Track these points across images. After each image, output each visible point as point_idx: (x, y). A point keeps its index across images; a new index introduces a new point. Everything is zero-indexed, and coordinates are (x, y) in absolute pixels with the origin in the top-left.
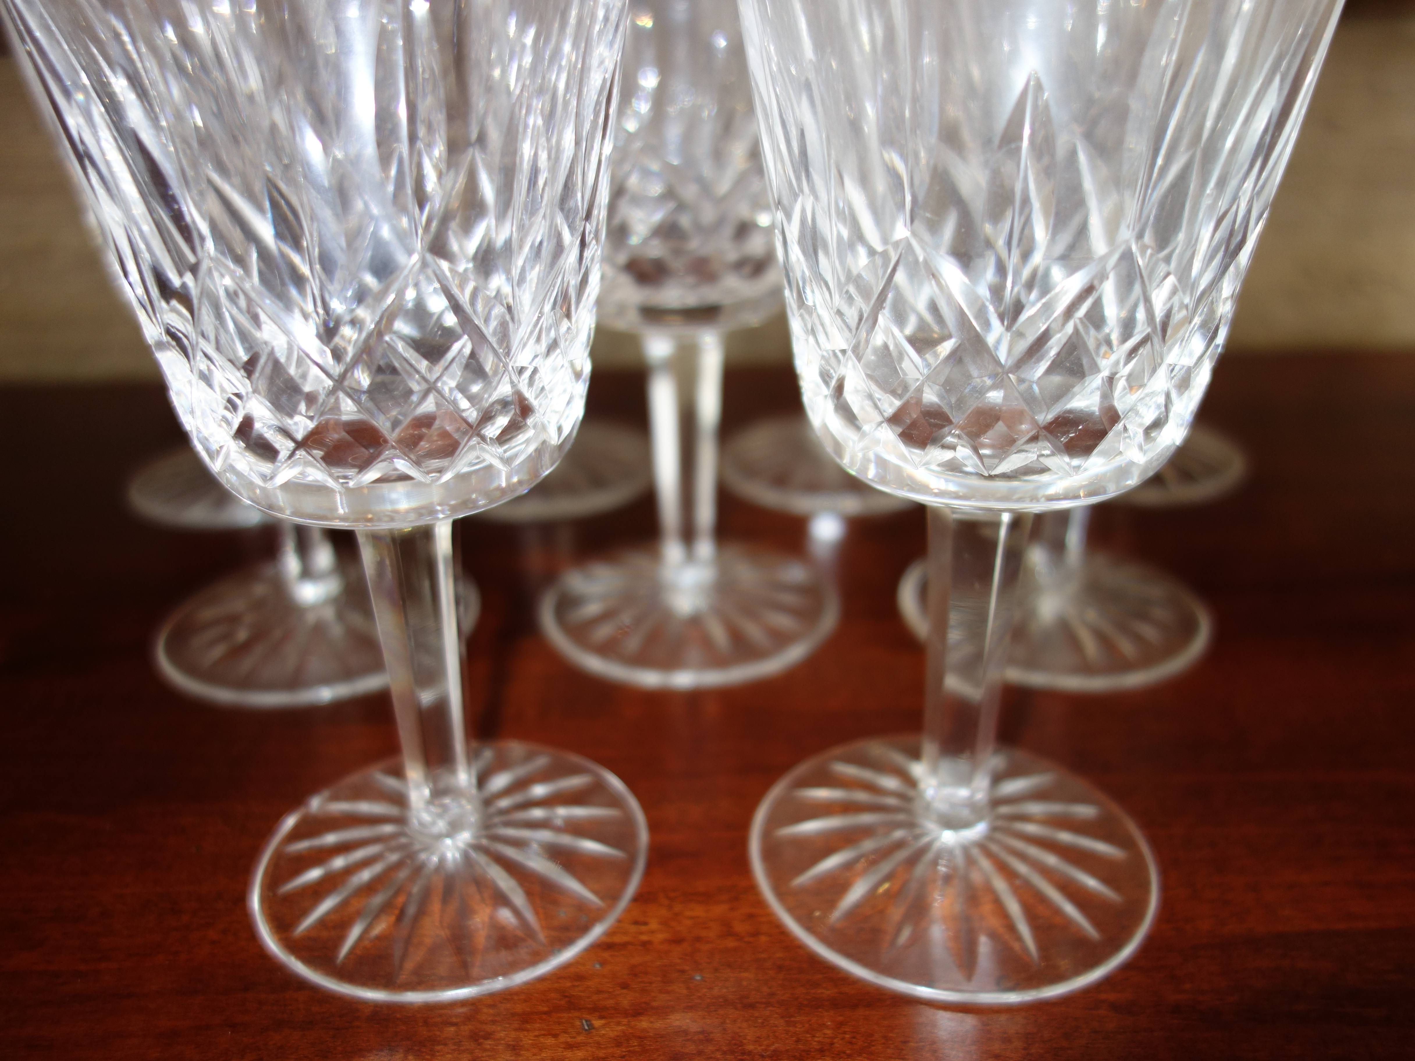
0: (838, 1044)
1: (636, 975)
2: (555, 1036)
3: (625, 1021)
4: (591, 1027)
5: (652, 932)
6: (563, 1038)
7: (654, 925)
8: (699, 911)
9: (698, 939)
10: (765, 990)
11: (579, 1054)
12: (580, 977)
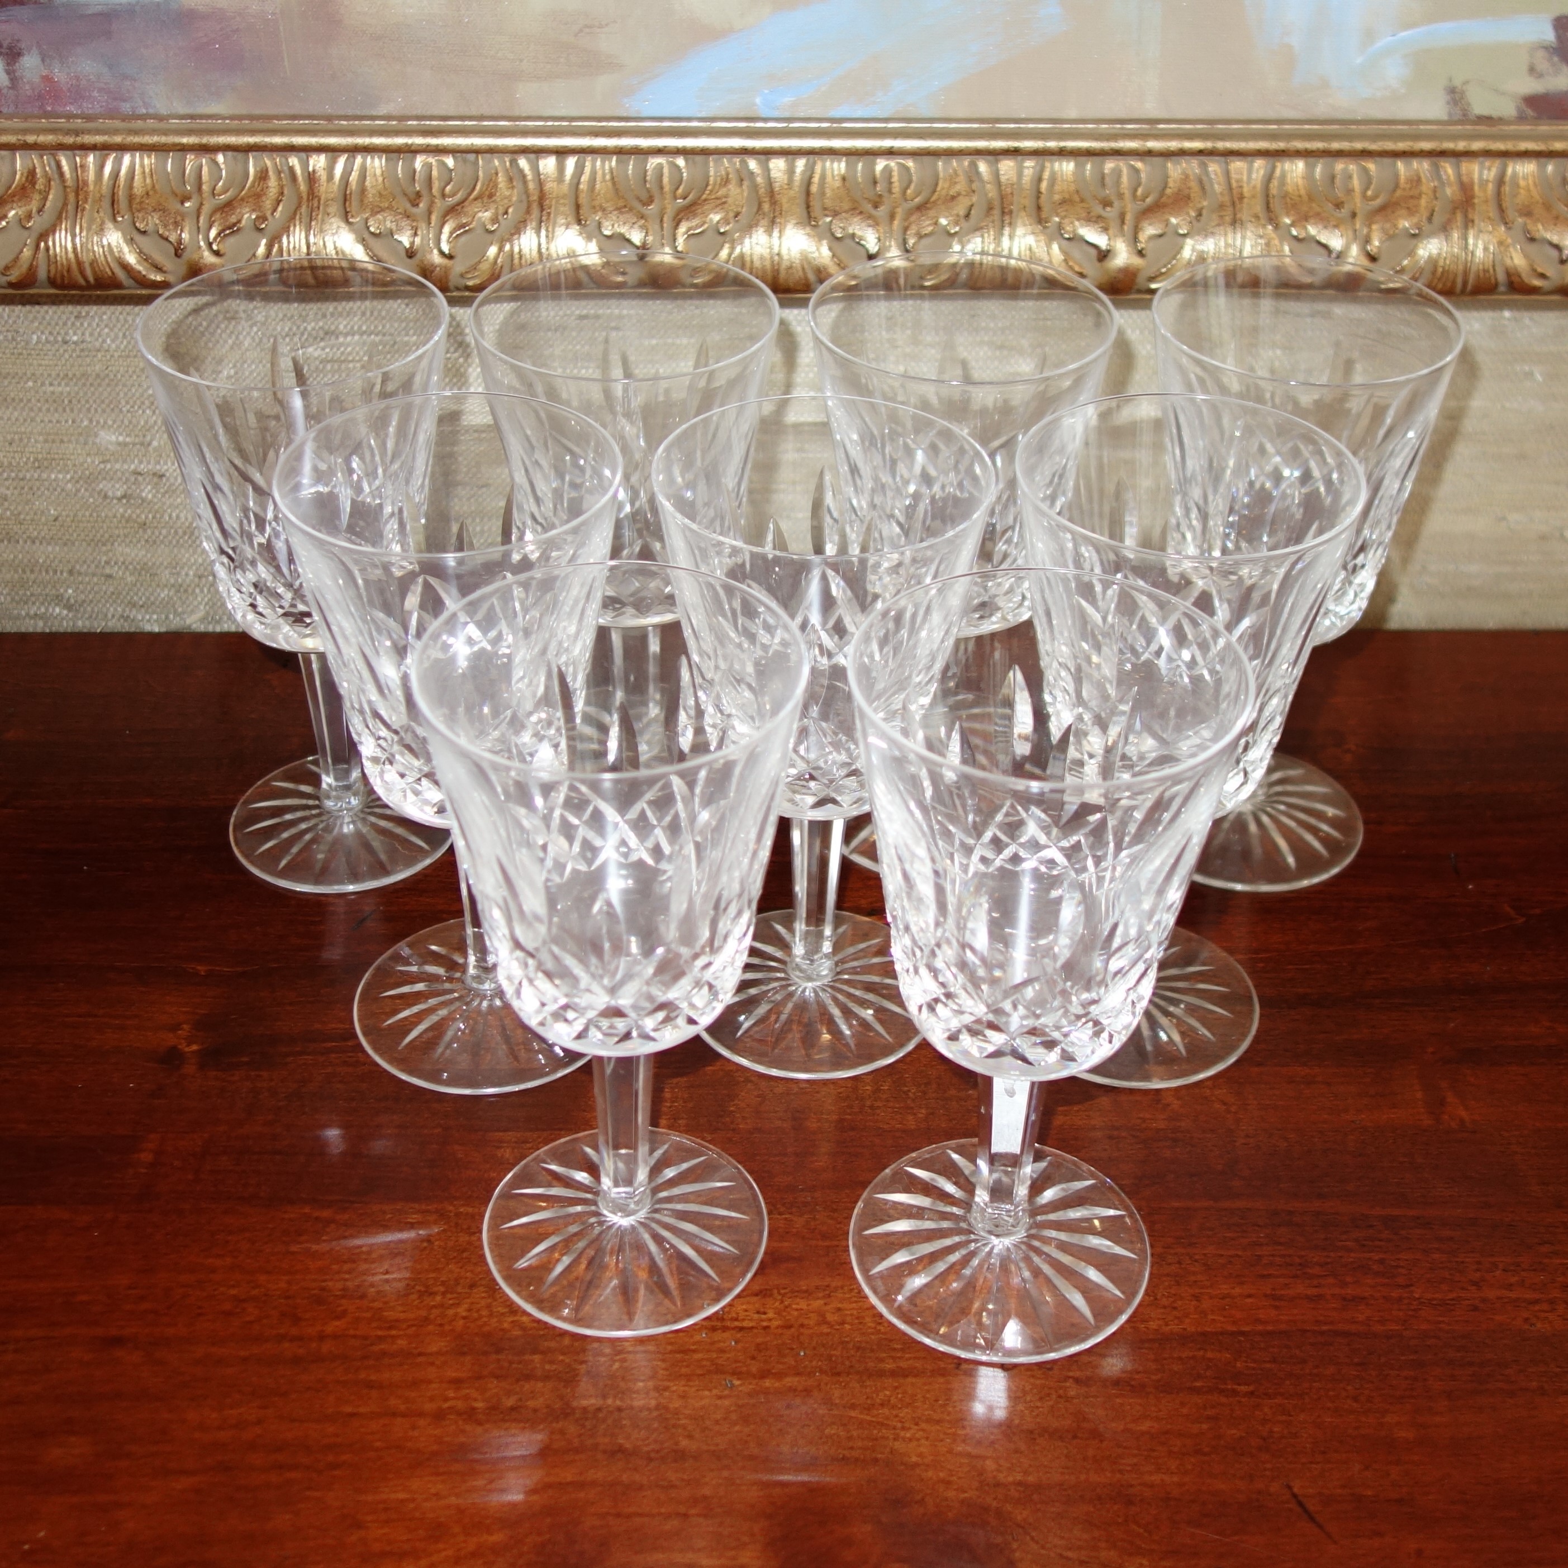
0: (893, 1400)
1: (760, 1351)
2: (710, 1390)
3: (754, 1382)
4: (733, 1385)
5: (770, 1320)
6: (715, 1392)
7: (771, 1314)
8: (803, 1304)
9: (802, 1325)
10: (847, 1363)
11: (726, 1402)
12: (722, 1351)
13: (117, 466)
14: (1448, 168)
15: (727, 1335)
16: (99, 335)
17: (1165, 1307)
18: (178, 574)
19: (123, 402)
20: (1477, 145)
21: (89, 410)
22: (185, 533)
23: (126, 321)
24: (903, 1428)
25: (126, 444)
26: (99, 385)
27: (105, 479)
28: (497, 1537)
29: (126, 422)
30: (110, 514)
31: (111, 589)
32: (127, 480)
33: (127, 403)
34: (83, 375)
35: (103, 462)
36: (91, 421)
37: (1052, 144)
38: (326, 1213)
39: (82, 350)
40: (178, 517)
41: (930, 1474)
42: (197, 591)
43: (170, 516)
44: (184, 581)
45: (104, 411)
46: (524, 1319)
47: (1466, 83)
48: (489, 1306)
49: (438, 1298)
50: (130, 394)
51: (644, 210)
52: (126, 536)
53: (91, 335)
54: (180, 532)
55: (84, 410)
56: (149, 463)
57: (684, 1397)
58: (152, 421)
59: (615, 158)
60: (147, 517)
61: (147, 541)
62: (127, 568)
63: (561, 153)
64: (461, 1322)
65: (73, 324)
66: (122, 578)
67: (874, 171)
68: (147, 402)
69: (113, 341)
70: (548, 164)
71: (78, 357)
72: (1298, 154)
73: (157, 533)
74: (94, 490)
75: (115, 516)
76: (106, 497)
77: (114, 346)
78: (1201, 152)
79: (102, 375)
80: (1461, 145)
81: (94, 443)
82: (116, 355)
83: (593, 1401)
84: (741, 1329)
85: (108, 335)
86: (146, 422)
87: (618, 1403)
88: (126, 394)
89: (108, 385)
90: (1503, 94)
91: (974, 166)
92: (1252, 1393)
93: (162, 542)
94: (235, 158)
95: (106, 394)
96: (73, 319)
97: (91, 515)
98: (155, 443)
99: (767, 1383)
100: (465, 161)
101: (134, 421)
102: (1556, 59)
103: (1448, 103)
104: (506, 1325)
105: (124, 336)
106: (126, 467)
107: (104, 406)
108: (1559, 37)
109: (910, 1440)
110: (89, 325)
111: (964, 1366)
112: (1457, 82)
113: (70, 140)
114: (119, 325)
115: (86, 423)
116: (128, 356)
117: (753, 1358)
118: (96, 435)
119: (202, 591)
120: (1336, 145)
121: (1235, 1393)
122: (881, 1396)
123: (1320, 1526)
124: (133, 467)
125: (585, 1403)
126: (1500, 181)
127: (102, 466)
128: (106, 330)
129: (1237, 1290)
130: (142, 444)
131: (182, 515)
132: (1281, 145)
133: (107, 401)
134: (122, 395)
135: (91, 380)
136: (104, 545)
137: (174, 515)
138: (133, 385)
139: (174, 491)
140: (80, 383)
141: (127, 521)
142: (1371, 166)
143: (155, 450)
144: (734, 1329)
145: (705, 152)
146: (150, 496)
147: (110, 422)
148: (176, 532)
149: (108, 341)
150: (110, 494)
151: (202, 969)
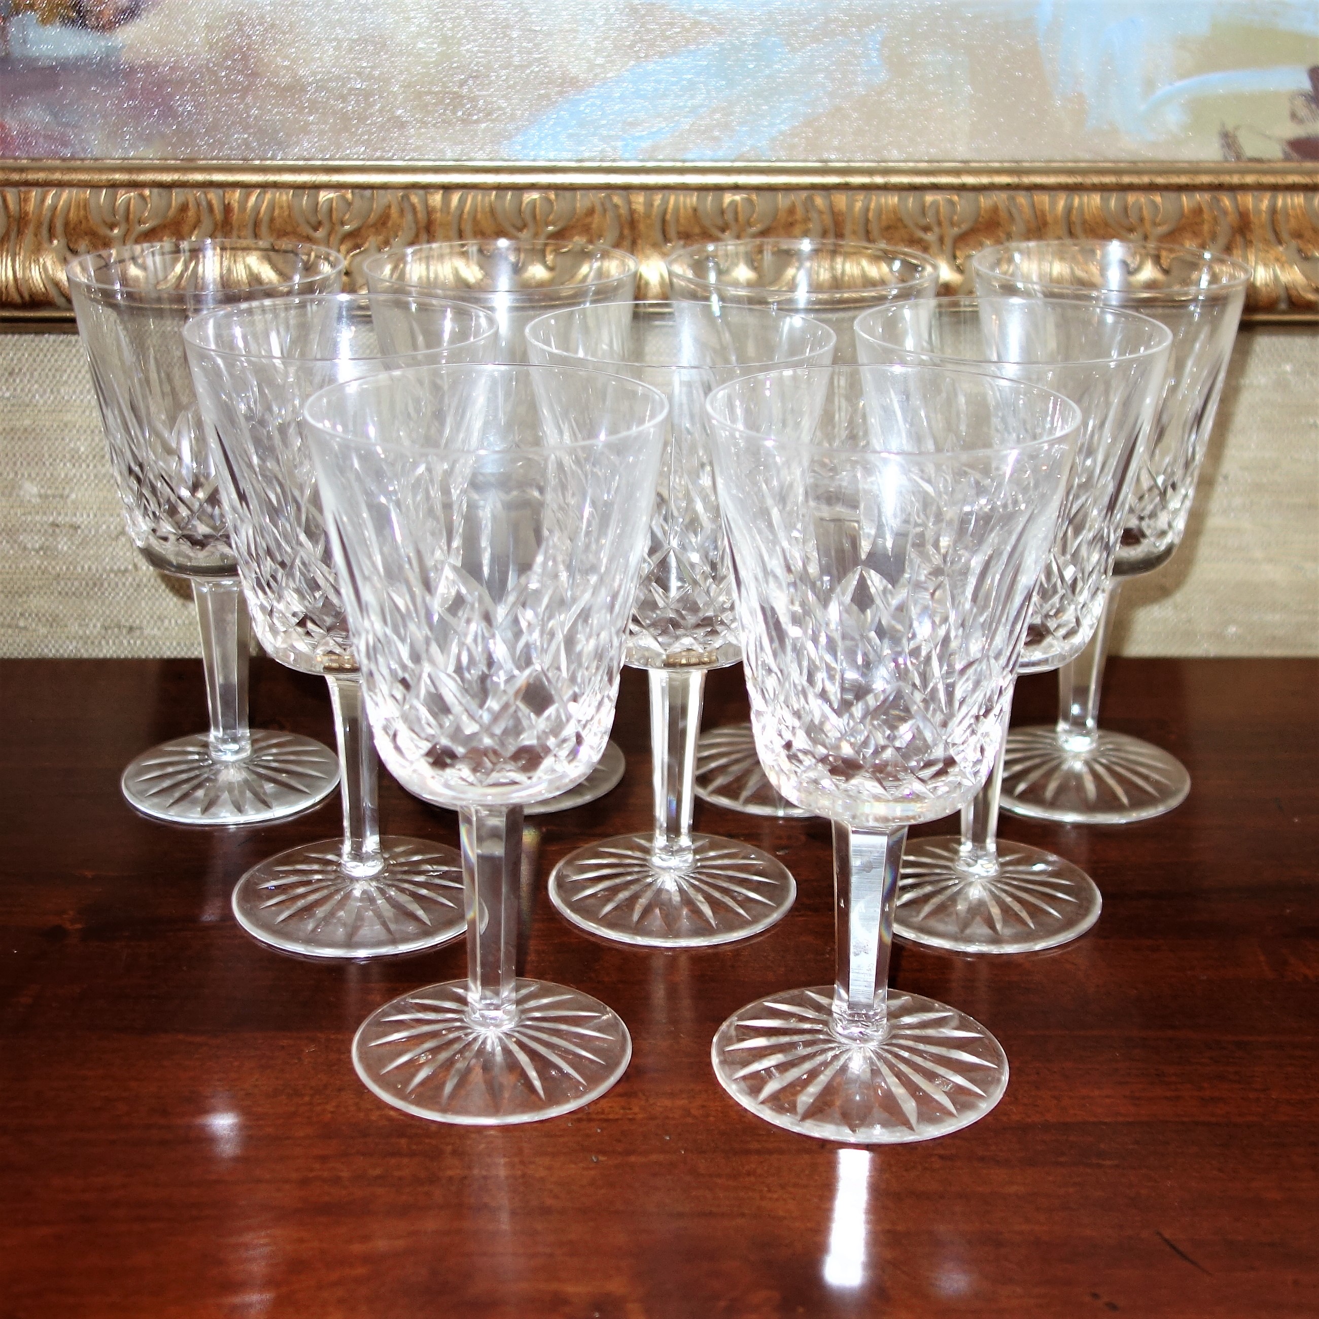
0: (759, 1171)
1: (625, 1136)
2: (576, 1164)
3: (620, 1158)
4: (598, 1160)
5: (635, 1114)
6: (581, 1165)
7: (636, 1110)
8: (667, 1103)
9: (667, 1118)
10: (712, 1144)
11: (593, 1172)
12: (588, 1136)
13: (38, 518)
14: (1226, 201)
15: (592, 1124)
16: (29, 391)
17: (1025, 1105)
18: (87, 625)
19: (47, 456)
20: (1250, 179)
21: (15, 464)
22: (95, 584)
23: (54, 376)
24: (769, 1191)
25: (47, 497)
26: (26, 438)
27: (25, 530)
28: (360, 1271)
29: (48, 475)
30: (28, 566)
31: (24, 641)
32: (46, 531)
33: (50, 456)
34: (12, 429)
35: (24, 514)
36: (16, 474)
37: (879, 180)
38: (198, 1039)
39: (13, 405)
40: (90, 568)
41: (797, 1224)
42: (103, 642)
43: (83, 568)
44: (91, 633)
45: (29, 464)
46: (392, 1113)
47: (1237, 128)
48: (357, 1104)
49: (307, 1099)
50: (53, 448)
51: (520, 235)
52: (41, 588)
53: (22, 390)
54: (91, 583)
55: (11, 464)
56: (66, 515)
57: (549, 1168)
58: (71, 474)
59: (494, 193)
60: (61, 569)
61: (60, 593)
62: (39, 620)
63: (447, 188)
64: (329, 1115)
65: (7, 380)
66: (35, 630)
67: (721, 203)
68: (68, 456)
69: (41, 396)
70: (436, 198)
71: (10, 411)
72: (1095, 188)
73: (69, 584)
74: (15, 542)
75: (32, 568)
76: (25, 548)
77: (41, 402)
78: (1008, 187)
79: (30, 429)
80: (1236, 179)
81: (18, 495)
82: (43, 410)
83: (458, 1171)
84: (607, 1120)
85: (37, 391)
86: (66, 475)
87: (484, 1173)
88: (49, 448)
89: (34, 439)
90: (1269, 138)
91: (810, 199)
92: (1117, 1166)
93: (74, 594)
94: (160, 195)
95: (31, 448)
96: (7, 374)
97: (10, 567)
98: (73, 496)
99: (633, 1159)
100: (362, 197)
101: (55, 473)
102: (1314, 106)
103: (1223, 146)
104: (373, 1118)
105: (52, 391)
106: (45, 518)
107: (29, 459)
108: (1315, 86)
109: (777, 1200)
110: (21, 381)
111: (828, 1146)
112: (1230, 128)
113: (15, 177)
114: (48, 382)
115: (12, 475)
116: (54, 411)
117: (620, 1141)
118: (20, 487)
119: (108, 643)
120: (1126, 180)
121: (1099, 1166)
122: (747, 1167)
123: (1192, 1262)
124: (51, 519)
125: (449, 1173)
126: (1273, 211)
127: (23, 518)
128: (36, 386)
129: (1097, 1093)
130: (62, 496)
131: (94, 568)
132: (1078, 179)
133: (32, 455)
134: (46, 448)
135: (19, 434)
136: (20, 596)
137: (86, 567)
138: (56, 439)
139: (88, 543)
140: (9, 437)
141: (43, 573)
142: (1157, 198)
143: (73, 502)
144: (600, 1120)
145: (572, 188)
146: (65, 548)
147: (33, 475)
148: (87, 584)
149: (37, 397)
150: (29, 546)
151: (89, 874)
